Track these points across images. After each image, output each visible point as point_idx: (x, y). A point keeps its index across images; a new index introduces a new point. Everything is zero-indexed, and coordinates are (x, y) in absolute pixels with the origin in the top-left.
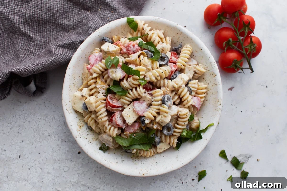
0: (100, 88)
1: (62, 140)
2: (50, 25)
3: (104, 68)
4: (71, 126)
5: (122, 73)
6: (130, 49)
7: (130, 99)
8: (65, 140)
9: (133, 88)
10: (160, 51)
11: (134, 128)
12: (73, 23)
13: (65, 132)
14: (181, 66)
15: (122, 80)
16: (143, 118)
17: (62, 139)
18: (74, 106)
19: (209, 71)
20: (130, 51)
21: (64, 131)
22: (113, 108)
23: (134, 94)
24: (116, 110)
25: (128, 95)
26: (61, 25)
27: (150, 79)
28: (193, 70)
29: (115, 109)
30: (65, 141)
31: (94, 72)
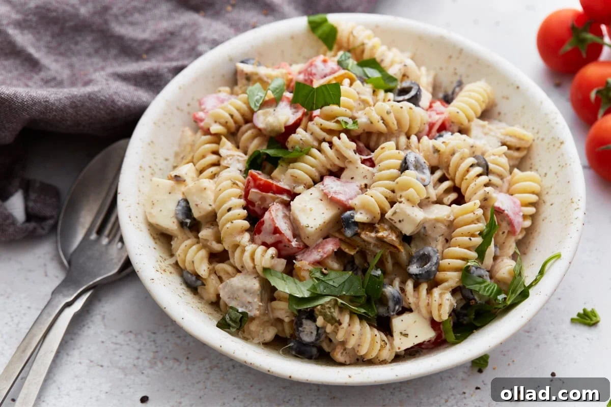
0: (231, 157)
1: (91, 361)
2: (89, 38)
3: (242, 111)
4: (140, 255)
5: (293, 114)
6: (314, 71)
7: (314, 169)
8: (100, 363)
9: (320, 141)
10: (399, 77)
11: (323, 249)
12: (155, 37)
13: (103, 342)
14: (458, 112)
15: (291, 129)
16: (348, 213)
17: (92, 359)
18: (152, 211)
19: (543, 140)
20: (315, 74)
21: (100, 340)
22: (264, 193)
23: (326, 156)
24: (274, 200)
25: (309, 158)
26: (120, 39)
27: (369, 119)
28: (498, 137)
29: (270, 194)
30: (102, 366)
31: (216, 122)
